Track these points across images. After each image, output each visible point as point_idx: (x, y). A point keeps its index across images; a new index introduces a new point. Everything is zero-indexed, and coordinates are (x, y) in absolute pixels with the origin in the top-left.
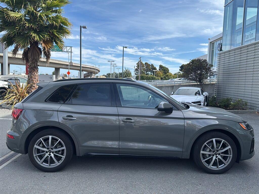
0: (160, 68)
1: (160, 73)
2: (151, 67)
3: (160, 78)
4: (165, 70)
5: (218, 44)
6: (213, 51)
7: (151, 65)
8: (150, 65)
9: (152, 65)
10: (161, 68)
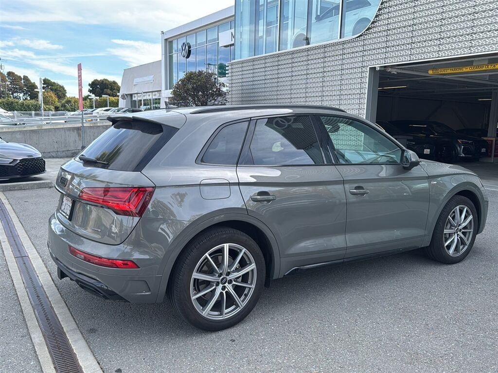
0: (45, 86)
1: (52, 97)
2: (23, 81)
3: (52, 107)
4: (56, 90)
5: (182, 44)
6: (171, 57)
7: (22, 77)
8: (20, 77)
9: (26, 78)
10: (47, 86)
